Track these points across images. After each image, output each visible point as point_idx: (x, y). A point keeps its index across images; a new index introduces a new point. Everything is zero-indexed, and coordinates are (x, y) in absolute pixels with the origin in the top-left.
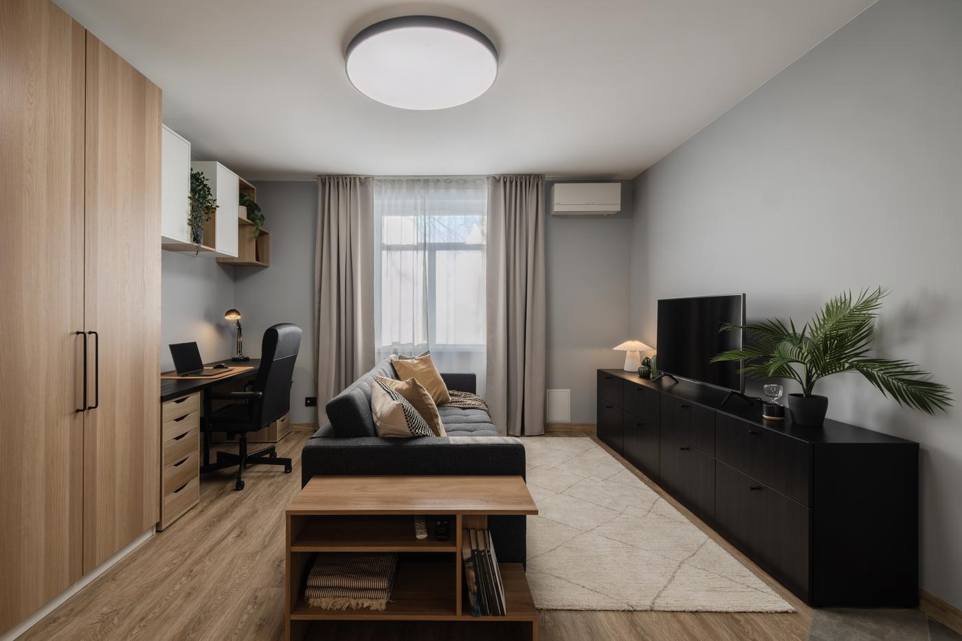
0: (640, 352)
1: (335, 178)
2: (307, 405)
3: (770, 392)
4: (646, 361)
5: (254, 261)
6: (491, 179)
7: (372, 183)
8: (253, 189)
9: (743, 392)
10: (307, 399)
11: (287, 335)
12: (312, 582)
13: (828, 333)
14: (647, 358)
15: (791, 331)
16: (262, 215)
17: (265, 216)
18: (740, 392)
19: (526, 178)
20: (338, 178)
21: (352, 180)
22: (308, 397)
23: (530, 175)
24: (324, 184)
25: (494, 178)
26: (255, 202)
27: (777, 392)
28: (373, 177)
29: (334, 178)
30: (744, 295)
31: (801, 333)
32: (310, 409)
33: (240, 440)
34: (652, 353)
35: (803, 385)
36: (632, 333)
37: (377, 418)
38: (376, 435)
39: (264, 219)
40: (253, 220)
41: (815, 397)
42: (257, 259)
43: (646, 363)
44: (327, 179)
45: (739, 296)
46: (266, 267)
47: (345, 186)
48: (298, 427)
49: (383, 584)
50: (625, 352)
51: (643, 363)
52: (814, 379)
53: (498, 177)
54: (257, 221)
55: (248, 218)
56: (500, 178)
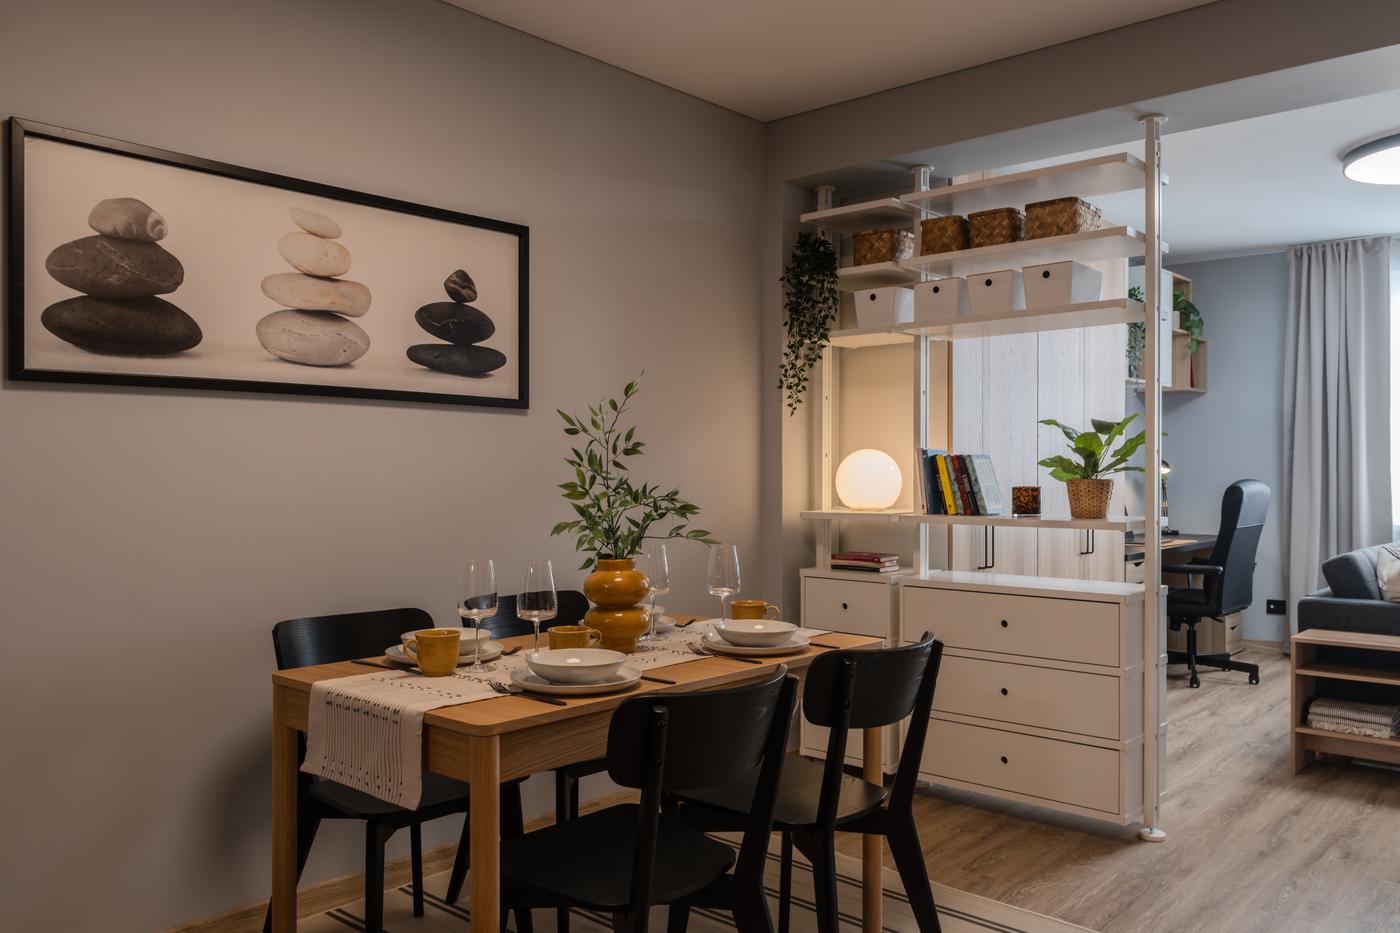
1: (1320, 246)
2: (1269, 611)
5: (1190, 389)
7: (1385, 246)
8: (1187, 283)
10: (1269, 602)
11: (1252, 496)
12: (1312, 709)
16: (1200, 320)
17: (1204, 321)
20: (1324, 246)
21: (1350, 247)
22: (1270, 598)
24: (1299, 258)
26: (1190, 300)
28: (1389, 237)
29: (1316, 247)
32: (1275, 619)
33: (1188, 632)
37: (1385, 583)
38: (1382, 598)
39: (1202, 323)
40: (1188, 329)
42: (1192, 386)
44: (1305, 251)
46: (1204, 393)
47: (1337, 257)
48: (1255, 645)
49: (1388, 720)
54: (1194, 329)
55: (1181, 328)
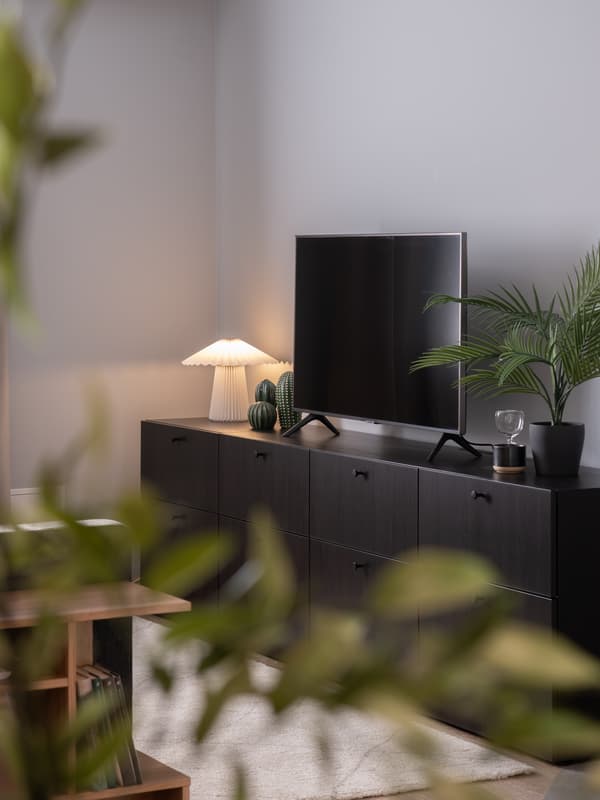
0: (246, 367)
3: (504, 424)
4: (265, 391)
9: (464, 431)
13: (581, 309)
14: (266, 382)
15: (534, 309)
18: (457, 432)
27: (515, 422)
30: (464, 235)
31: (548, 309)
34: (279, 371)
35: (551, 406)
36: (224, 322)
41: (566, 424)
43: (267, 394)
45: (455, 238)
50: (210, 369)
51: (260, 397)
52: (566, 391)
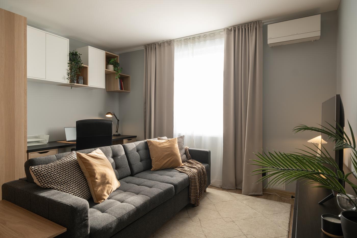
5: (119, 89)
6: (226, 30)
8: (118, 57)
19: (248, 25)
23: (250, 23)
24: (146, 49)
25: (228, 29)
26: (119, 62)
28: (174, 40)
40: (116, 71)
44: (147, 47)
46: (129, 92)
53: (230, 29)
54: (119, 71)
55: (114, 70)
56: (231, 28)
